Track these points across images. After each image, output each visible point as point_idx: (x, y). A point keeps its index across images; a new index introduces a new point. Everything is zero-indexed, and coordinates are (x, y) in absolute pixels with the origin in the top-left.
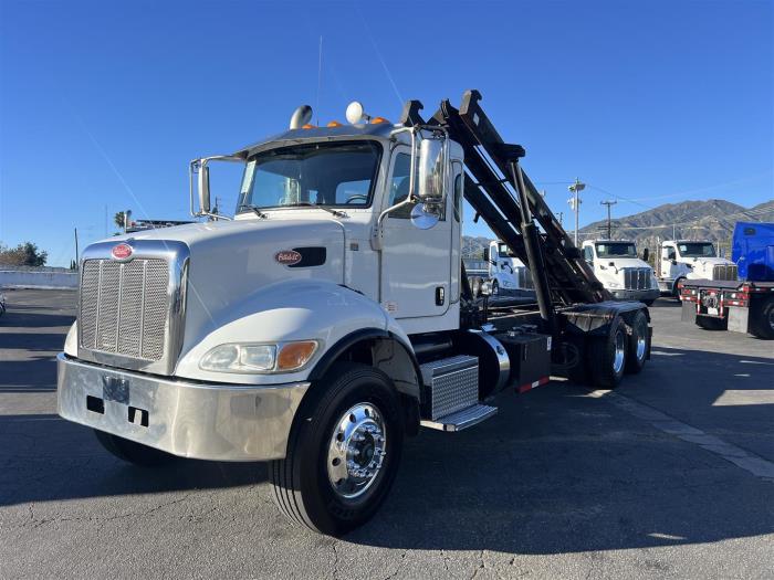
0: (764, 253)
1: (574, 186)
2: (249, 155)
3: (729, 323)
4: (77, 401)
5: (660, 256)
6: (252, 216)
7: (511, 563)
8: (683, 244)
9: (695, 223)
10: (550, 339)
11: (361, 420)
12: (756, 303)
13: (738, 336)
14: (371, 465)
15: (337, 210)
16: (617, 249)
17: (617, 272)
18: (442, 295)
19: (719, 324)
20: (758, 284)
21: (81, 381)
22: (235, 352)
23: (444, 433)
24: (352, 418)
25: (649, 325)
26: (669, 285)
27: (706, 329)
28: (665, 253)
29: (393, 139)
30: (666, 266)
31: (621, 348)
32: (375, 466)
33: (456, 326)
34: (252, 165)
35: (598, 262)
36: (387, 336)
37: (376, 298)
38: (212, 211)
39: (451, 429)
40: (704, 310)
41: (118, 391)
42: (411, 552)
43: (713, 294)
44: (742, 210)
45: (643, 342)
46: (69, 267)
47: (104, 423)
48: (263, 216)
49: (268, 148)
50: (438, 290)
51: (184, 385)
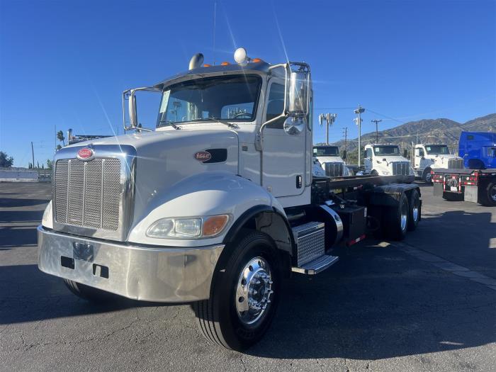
0: (479, 152)
1: (358, 110)
2: (165, 87)
3: (465, 197)
4: (54, 261)
5: (414, 155)
6: (170, 128)
7: (367, 368)
8: (428, 146)
9: (429, 133)
10: (366, 209)
11: (256, 269)
12: (483, 183)
13: (471, 204)
14: (263, 301)
15: (231, 123)
16: (387, 150)
17: (388, 165)
18: (300, 181)
19: (459, 197)
20: (483, 171)
21: (55, 246)
22: (171, 224)
23: (306, 276)
24: (251, 268)
25: (420, 199)
26: (419, 173)
27: (448, 200)
28: (417, 152)
29: (269, 73)
30: (418, 161)
31: (404, 214)
32: (266, 301)
33: (308, 202)
34: (167, 94)
35: (375, 158)
36: (272, 209)
37: (259, 183)
38: (138, 126)
39: (311, 273)
40: (448, 188)
41: (85, 252)
42: (296, 361)
43: (454, 178)
44: (458, 125)
45: (416, 210)
46: (27, 167)
47: (75, 275)
48: (178, 128)
49: (179, 81)
50: (298, 177)
51: (135, 248)
